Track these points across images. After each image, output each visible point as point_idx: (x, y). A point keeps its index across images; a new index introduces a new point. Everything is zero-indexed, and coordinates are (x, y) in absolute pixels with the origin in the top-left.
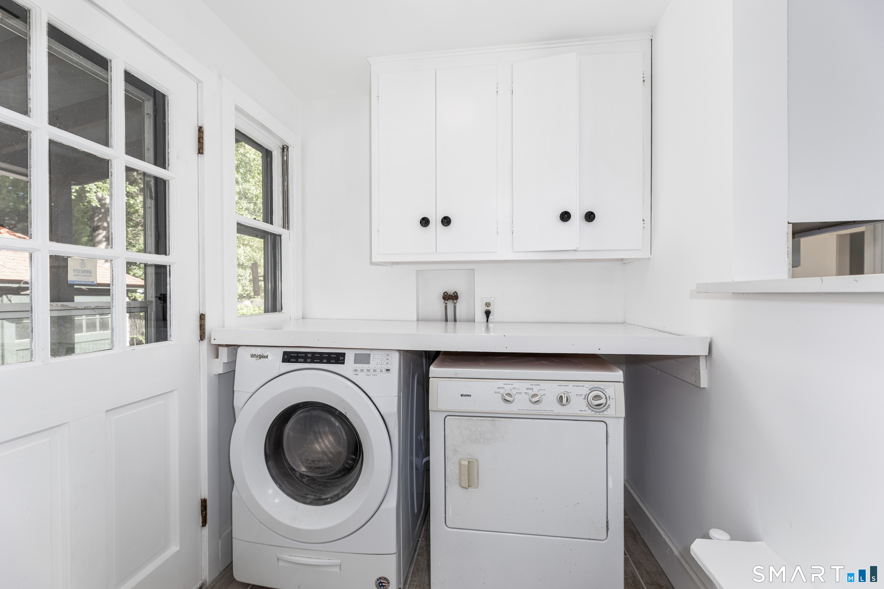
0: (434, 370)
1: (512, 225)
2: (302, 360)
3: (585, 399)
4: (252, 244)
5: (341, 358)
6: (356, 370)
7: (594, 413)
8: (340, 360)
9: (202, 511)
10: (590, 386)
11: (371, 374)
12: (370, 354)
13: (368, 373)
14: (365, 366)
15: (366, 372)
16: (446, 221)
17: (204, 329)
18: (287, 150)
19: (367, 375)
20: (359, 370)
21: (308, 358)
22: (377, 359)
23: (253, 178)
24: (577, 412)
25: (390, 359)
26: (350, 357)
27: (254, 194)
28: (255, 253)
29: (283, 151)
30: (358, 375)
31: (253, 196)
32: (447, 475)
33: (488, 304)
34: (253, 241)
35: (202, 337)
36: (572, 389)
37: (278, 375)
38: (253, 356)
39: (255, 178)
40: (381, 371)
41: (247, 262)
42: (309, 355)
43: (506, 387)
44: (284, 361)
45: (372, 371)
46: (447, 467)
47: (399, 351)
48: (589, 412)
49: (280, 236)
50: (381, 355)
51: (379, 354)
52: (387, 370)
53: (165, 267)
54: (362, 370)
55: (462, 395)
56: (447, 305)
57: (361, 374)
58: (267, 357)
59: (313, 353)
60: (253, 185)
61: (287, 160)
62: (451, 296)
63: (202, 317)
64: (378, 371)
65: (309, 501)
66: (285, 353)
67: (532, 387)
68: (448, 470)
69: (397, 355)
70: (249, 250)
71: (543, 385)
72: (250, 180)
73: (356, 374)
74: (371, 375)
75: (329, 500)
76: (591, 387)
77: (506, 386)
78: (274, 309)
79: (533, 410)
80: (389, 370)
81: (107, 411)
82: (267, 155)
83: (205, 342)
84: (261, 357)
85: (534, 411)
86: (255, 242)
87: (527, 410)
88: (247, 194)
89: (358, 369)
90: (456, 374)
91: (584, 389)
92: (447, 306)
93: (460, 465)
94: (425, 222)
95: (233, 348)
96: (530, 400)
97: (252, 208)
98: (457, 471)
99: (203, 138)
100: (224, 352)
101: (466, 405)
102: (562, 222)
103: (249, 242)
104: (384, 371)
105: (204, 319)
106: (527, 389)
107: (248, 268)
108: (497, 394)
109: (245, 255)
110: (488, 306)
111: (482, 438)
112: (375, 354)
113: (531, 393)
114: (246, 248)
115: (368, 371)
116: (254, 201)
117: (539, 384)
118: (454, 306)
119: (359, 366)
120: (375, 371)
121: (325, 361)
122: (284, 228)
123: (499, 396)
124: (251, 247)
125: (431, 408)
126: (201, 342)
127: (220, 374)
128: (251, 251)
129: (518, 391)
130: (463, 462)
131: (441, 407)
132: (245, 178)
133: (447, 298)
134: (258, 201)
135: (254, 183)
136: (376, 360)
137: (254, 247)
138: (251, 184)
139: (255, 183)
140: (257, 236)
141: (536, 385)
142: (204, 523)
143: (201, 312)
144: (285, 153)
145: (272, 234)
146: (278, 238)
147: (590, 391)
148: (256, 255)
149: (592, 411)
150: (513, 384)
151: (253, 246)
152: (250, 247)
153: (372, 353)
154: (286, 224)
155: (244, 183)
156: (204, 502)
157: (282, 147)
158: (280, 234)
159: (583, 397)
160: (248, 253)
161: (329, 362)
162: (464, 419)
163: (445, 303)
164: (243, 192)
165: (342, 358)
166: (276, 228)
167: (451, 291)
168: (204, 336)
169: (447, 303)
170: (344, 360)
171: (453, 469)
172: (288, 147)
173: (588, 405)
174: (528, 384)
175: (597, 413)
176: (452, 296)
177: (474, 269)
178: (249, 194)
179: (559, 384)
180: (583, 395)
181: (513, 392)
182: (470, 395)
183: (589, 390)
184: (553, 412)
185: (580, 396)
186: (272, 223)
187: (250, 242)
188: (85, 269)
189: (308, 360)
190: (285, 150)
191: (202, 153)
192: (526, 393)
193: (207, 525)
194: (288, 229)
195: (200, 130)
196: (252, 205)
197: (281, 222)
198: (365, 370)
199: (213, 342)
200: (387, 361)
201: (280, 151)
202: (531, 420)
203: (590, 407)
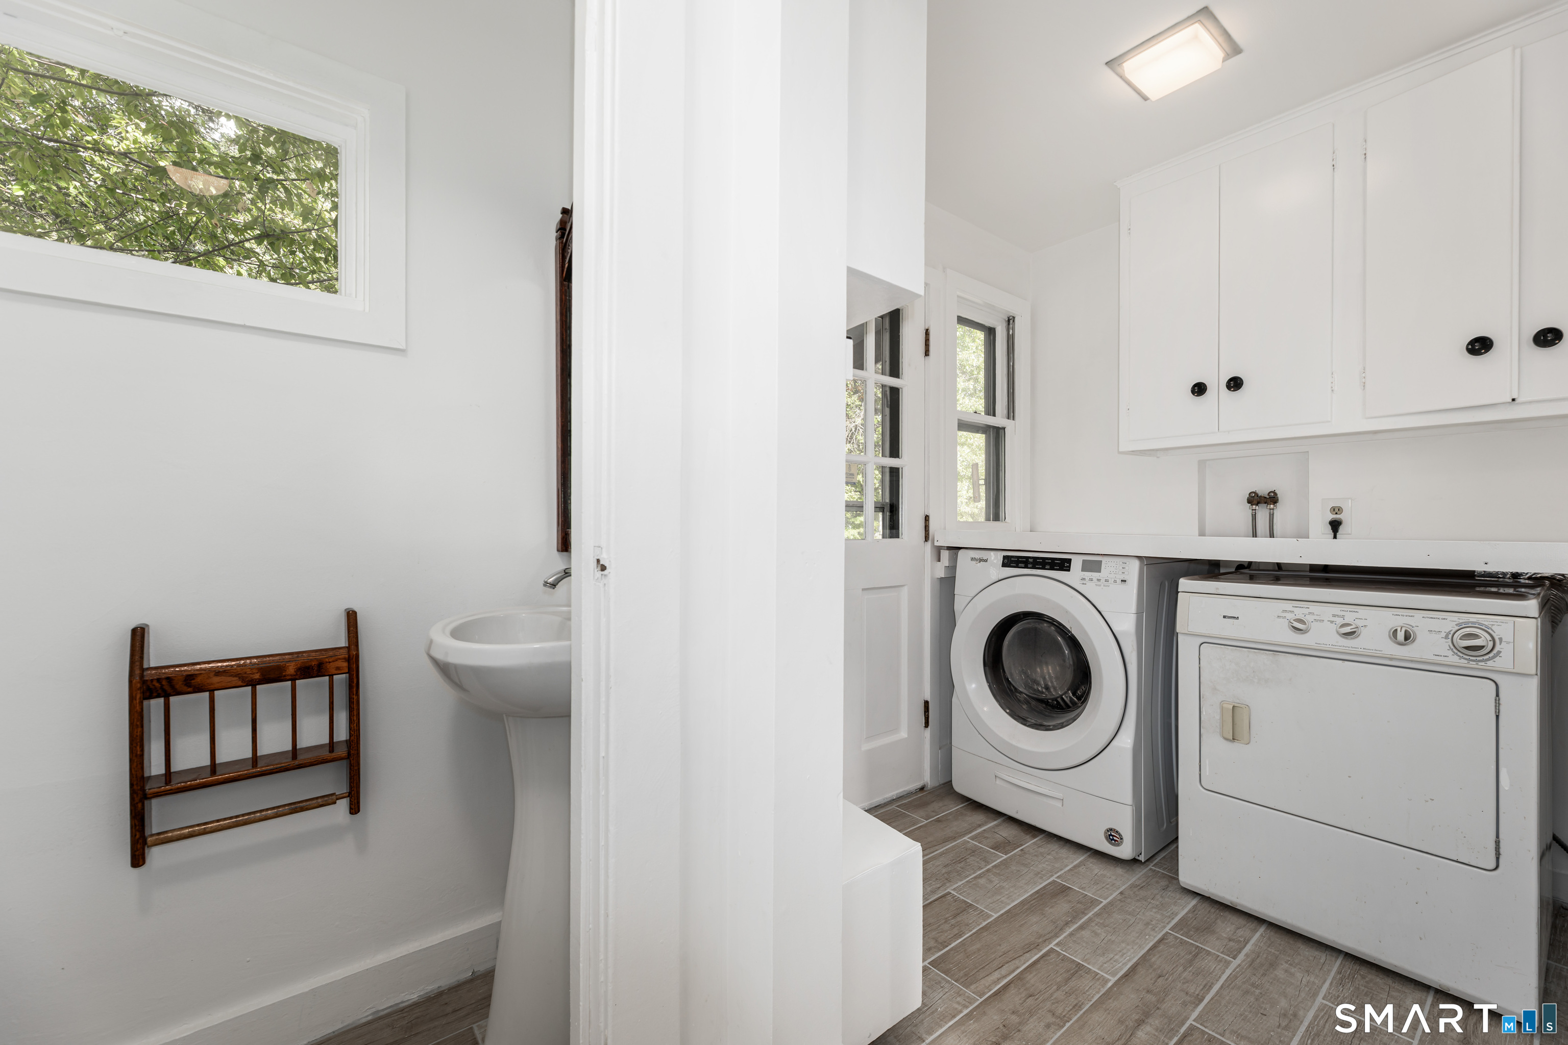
0: (1185, 584)
1: (1364, 375)
2: (1023, 565)
3: (1446, 637)
4: (972, 441)
5: (1066, 564)
6: (1083, 579)
7: (1466, 661)
8: (1065, 567)
9: (925, 712)
10: (1459, 620)
11: (1102, 584)
12: (1102, 561)
13: (1099, 583)
14: (1095, 575)
15: (1096, 581)
16: (1235, 384)
17: (928, 530)
18: (1013, 321)
19: (1096, 585)
20: (1087, 579)
21: (1031, 563)
22: (1110, 567)
23: (974, 341)
24: (1429, 657)
25: (1127, 568)
26: (1077, 563)
27: (975, 365)
28: (975, 456)
29: (1009, 324)
30: (1086, 584)
31: (973, 369)
32: (1202, 719)
33: (1337, 510)
34: (972, 437)
35: (927, 539)
36: (1417, 622)
37: (998, 580)
38: (972, 559)
39: (977, 340)
40: (1115, 582)
41: (963, 470)
42: (1031, 560)
43: (1297, 611)
44: (1004, 565)
45: (1103, 581)
46: (1203, 710)
47: (1139, 557)
48: (1454, 659)
49: (1004, 428)
50: (1115, 563)
51: (1113, 562)
52: (1122, 581)
53: (898, 469)
54: (1091, 580)
55: (1224, 617)
56: (1255, 513)
57: (1089, 584)
58: (987, 561)
59: (1035, 558)
60: (974, 352)
61: (1013, 334)
62: (1263, 499)
63: (927, 518)
64: (1111, 581)
65: (1028, 724)
66: (1004, 557)
67: (1343, 613)
68: (1204, 713)
69: (1136, 564)
70: (967, 452)
71: (1363, 612)
72: (969, 345)
73: (1083, 584)
74: (1102, 586)
75: (1051, 727)
76: (1461, 621)
77: (1295, 610)
78: (997, 518)
79: (1344, 646)
80: (1125, 581)
81: (863, 590)
82: (990, 332)
83: (929, 543)
84: (981, 560)
85: (1344, 648)
86: (976, 439)
87: (1332, 645)
88: (965, 366)
89: (1086, 577)
90: (1217, 589)
91: (1450, 623)
92: (1255, 515)
93: (1222, 709)
94: (1199, 389)
95: (955, 549)
96: (1338, 632)
97: (972, 387)
98: (1218, 717)
99: (929, 340)
100: (945, 555)
101: (1229, 630)
102: (1472, 356)
103: (967, 440)
104: (1119, 581)
105: (928, 520)
106: (1334, 616)
107: (966, 479)
108: (1281, 620)
109: (962, 460)
110: (1336, 513)
111: (1256, 677)
112: (1107, 562)
113: (1340, 621)
114: (963, 449)
115: (1099, 580)
116: (975, 376)
117: (1356, 610)
118: (1270, 514)
119: (1088, 575)
120: (1107, 581)
121: (1047, 567)
122: (1008, 418)
123: (1285, 623)
124: (970, 447)
125: (1179, 629)
126: (926, 542)
127: (941, 578)
128: (969, 454)
129: (1317, 618)
130: (1225, 706)
131: (1192, 629)
132: (962, 344)
133: (1255, 502)
134: (980, 374)
135: (974, 348)
136: (1108, 566)
137: (974, 447)
138: (971, 352)
139: (977, 348)
140: (977, 432)
141: (1350, 611)
142: (927, 725)
143: (926, 514)
144: (1011, 326)
145: (994, 427)
146: (1001, 431)
147: (1458, 628)
148: (976, 457)
149: (1461, 658)
150: (1309, 608)
151: (972, 445)
152: (968, 446)
153: (1105, 560)
154: (1011, 413)
155: (960, 351)
156: (926, 703)
157: (1007, 319)
158: (1004, 426)
159: (1444, 635)
160: (966, 456)
161: (1052, 569)
162: (1228, 648)
163: (1253, 510)
164: (960, 364)
165: (1068, 565)
166: (998, 420)
167: (1263, 490)
168: (928, 538)
169: (1255, 510)
170: (1069, 567)
171: (1212, 713)
172: (1014, 318)
173: (1452, 647)
174: (1336, 609)
175: (1471, 663)
176: (1266, 498)
177: (1308, 452)
178: (967, 367)
179: (1395, 613)
180: (1443, 632)
181: (1308, 618)
182: (1238, 617)
183: (1457, 625)
184: (1380, 652)
185: (1436, 634)
186: (994, 415)
187: (969, 440)
188: (850, 472)
189: (1030, 566)
190: (1011, 321)
191: (928, 355)
192: (1332, 622)
193: (929, 727)
194: (1013, 420)
195: (927, 332)
196: (972, 382)
197: (1005, 412)
198: (1095, 580)
199: (936, 544)
200: (1124, 570)
201: (1005, 324)
202: (1340, 662)
203: (1456, 651)
